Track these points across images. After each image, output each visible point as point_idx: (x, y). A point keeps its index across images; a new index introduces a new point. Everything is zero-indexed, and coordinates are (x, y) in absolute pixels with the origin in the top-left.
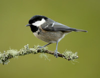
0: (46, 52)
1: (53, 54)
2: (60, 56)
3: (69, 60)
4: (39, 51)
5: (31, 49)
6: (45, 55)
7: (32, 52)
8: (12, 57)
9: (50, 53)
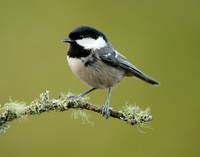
0: (85, 107)
1: (99, 111)
2: (114, 115)
3: (132, 124)
4: (70, 106)
5: (54, 101)
6: (83, 113)
7: (56, 107)
8: (16, 117)
9: (94, 110)
